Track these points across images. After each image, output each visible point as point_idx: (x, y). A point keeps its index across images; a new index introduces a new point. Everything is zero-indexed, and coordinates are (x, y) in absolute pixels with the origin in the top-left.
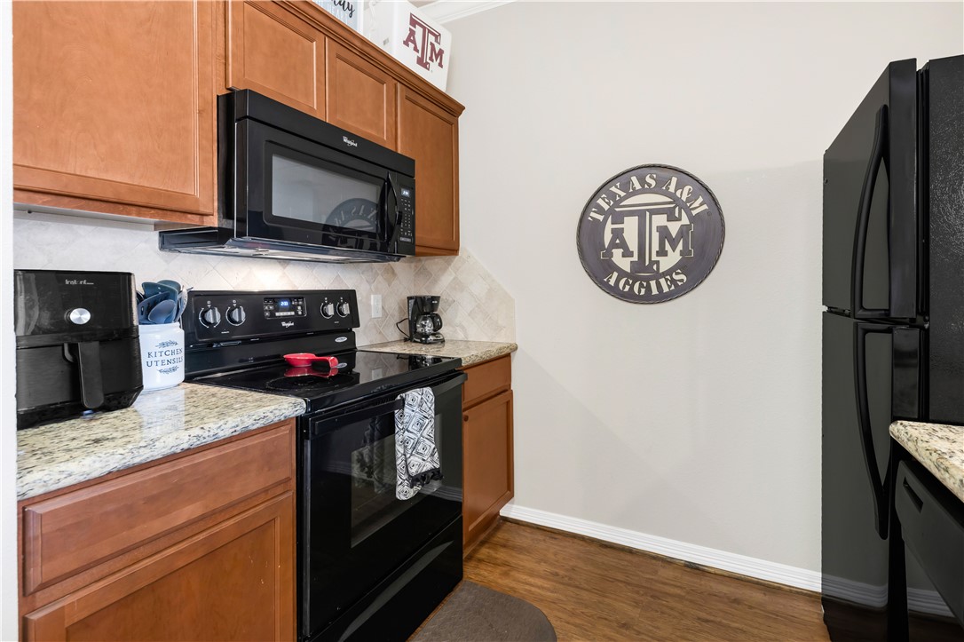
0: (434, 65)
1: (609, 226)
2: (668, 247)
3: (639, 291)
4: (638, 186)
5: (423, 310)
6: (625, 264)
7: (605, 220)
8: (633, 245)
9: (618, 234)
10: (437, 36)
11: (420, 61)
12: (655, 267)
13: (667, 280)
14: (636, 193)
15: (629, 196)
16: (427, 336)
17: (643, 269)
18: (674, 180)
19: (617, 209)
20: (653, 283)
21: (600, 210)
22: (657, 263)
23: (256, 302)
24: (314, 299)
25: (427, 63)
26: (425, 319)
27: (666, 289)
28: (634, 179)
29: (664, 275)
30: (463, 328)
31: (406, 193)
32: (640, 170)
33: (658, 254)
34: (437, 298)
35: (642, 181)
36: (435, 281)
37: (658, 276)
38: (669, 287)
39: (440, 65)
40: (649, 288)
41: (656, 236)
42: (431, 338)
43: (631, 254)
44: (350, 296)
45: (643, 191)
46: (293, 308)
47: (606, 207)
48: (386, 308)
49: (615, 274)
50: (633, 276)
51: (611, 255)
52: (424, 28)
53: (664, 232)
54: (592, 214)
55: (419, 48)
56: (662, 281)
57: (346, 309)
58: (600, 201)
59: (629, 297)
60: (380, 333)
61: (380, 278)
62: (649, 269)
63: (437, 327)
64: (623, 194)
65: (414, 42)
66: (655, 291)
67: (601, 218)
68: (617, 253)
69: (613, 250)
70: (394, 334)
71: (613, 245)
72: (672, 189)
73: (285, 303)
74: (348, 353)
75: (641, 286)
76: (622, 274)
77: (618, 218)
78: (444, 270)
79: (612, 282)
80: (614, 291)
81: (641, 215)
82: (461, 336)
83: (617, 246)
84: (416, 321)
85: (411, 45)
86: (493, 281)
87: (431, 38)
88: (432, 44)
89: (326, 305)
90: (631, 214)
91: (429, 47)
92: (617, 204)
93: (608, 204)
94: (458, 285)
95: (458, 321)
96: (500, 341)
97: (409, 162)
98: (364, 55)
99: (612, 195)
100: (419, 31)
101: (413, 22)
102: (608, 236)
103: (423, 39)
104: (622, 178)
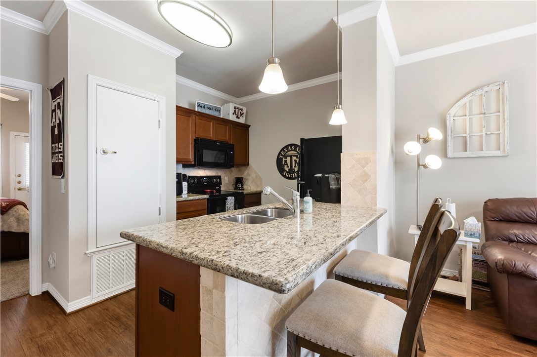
0: (241, 117)
1: (284, 159)
2: (297, 165)
3: (290, 177)
5: (239, 181)
6: (287, 169)
8: (289, 165)
9: (286, 161)
10: (242, 110)
11: (238, 117)
14: (290, 151)
16: (239, 188)
18: (298, 148)
20: (293, 174)
21: (282, 155)
22: (294, 169)
23: (200, 178)
24: (211, 178)
26: (239, 184)
27: (296, 176)
28: (289, 147)
29: (295, 172)
30: (250, 186)
31: (232, 153)
32: (291, 145)
33: (295, 167)
34: (243, 178)
35: (291, 148)
36: (243, 174)
37: (294, 172)
39: (243, 117)
41: (294, 162)
42: (241, 189)
43: (288, 167)
44: (219, 177)
46: (207, 180)
48: (230, 180)
49: (285, 172)
50: (289, 172)
51: (284, 167)
53: (295, 161)
54: (280, 156)
55: (237, 114)
56: (295, 174)
57: (218, 180)
58: (282, 153)
59: (288, 178)
60: (228, 187)
61: (228, 173)
62: (292, 171)
63: (242, 185)
64: (287, 151)
66: (294, 177)
67: (282, 157)
68: (286, 166)
70: (232, 188)
71: (285, 164)
72: (297, 150)
73: (205, 179)
74: (219, 191)
75: (291, 175)
76: (287, 172)
77: (286, 157)
78: (245, 170)
79: (284, 174)
80: (285, 176)
81: (291, 156)
82: (249, 188)
83: (286, 165)
84: (237, 184)
85: (235, 114)
86: (258, 173)
87: (240, 111)
89: (214, 179)
90: (289, 156)
91: (240, 113)
92: (286, 154)
93: (284, 153)
94: (249, 174)
95: (249, 184)
96: (259, 189)
97: (233, 145)
98: (222, 121)
99: (284, 151)
100: (237, 110)
101: (235, 108)
102: (284, 162)
103: (238, 112)
104: (287, 147)
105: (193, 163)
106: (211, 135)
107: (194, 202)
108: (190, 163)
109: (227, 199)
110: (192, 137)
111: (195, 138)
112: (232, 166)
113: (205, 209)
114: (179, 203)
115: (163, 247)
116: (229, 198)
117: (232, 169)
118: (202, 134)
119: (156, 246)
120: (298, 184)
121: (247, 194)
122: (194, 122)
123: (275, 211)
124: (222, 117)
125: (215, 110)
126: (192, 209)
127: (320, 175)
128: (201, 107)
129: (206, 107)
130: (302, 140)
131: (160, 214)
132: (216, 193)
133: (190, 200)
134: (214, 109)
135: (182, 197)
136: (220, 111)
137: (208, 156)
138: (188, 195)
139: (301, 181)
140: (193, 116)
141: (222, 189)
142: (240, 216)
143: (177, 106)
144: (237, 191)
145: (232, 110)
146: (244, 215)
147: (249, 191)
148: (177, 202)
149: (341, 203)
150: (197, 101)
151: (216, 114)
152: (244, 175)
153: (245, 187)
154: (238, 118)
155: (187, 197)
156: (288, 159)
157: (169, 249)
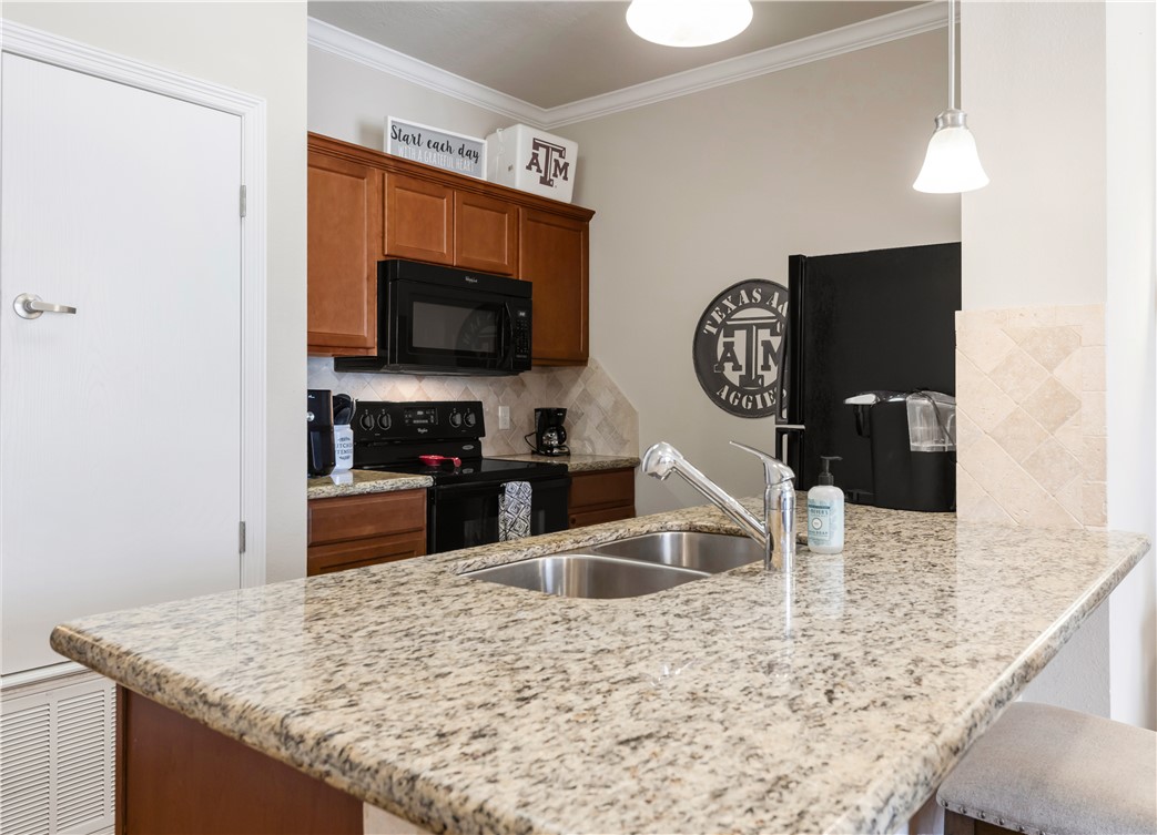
0: (558, 181)
1: (722, 340)
2: (771, 362)
3: (747, 405)
4: (746, 301)
5: (551, 422)
6: (734, 377)
7: (718, 333)
8: (742, 361)
9: (729, 347)
10: (561, 152)
12: (760, 382)
13: (770, 394)
14: (745, 306)
15: (739, 309)
16: (552, 448)
17: (750, 383)
18: (777, 295)
19: (729, 323)
20: (758, 397)
21: (714, 324)
22: (762, 377)
23: (399, 411)
24: (444, 408)
25: (551, 180)
26: (551, 432)
27: (769, 404)
28: (743, 292)
29: (767, 389)
30: (591, 442)
31: (523, 314)
32: (749, 285)
33: (764, 368)
34: (564, 411)
35: (750, 296)
36: (566, 393)
37: (762, 390)
38: (772, 401)
39: (565, 178)
40: (754, 402)
41: (761, 351)
42: (555, 451)
43: (740, 368)
44: (476, 407)
45: (750, 305)
46: (427, 417)
47: (719, 320)
48: (514, 419)
49: (727, 388)
50: (741, 390)
51: (723, 369)
52: (547, 148)
53: (767, 345)
54: (707, 327)
55: (542, 168)
56: (766, 395)
57: (472, 419)
58: (714, 314)
59: (737, 411)
60: (508, 444)
61: (508, 389)
62: (754, 383)
63: (562, 439)
64: (733, 307)
65: (537, 164)
66: (760, 406)
67: (714, 330)
68: (728, 366)
69: (726, 364)
70: (526, 449)
71: (725, 359)
72: (774, 305)
73: (420, 413)
74: (475, 458)
75: (748, 400)
76: (732, 387)
77: (730, 332)
78: (574, 381)
79: (723, 397)
80: (725, 405)
81: (748, 328)
82: (589, 450)
83: (728, 360)
84: (543, 434)
85: (534, 168)
86: (619, 393)
87: (555, 155)
88: (556, 161)
89: (454, 415)
90: (740, 327)
91: (553, 164)
92: (729, 317)
93: (721, 316)
94: (587, 398)
95: (586, 434)
96: (626, 454)
97: (527, 285)
98: (487, 194)
99: (724, 309)
100: (542, 152)
101: (536, 146)
102: (720, 350)
103: (546, 159)
104: (732, 291)
105: (374, 353)
106: (444, 248)
107: (379, 500)
108: (361, 353)
109: (503, 491)
110: (370, 254)
111: (382, 259)
112: (524, 366)
113: (421, 530)
114: (317, 506)
115: (211, 705)
116: (512, 487)
117: (526, 376)
118: (409, 245)
119: (181, 696)
120: (780, 433)
121: (580, 473)
122: (376, 198)
123: (690, 541)
124: (484, 178)
125: (461, 151)
126: (369, 530)
127: (868, 399)
128: (406, 139)
129: (424, 140)
130: (796, 262)
131: (243, 549)
132: (462, 467)
133: (361, 495)
134: (456, 148)
135: (330, 482)
136: (476, 156)
137: (433, 325)
138: (355, 476)
139: (791, 422)
140: (376, 174)
141: (487, 452)
142: (548, 562)
143: (311, 136)
144: (542, 460)
145: (523, 155)
146: (564, 558)
147: (589, 461)
148: (311, 501)
149: (954, 510)
150: (390, 119)
151: (462, 167)
152: (571, 400)
153: (573, 444)
154: (545, 181)
155: (351, 482)
156: (740, 338)
157: (233, 715)
